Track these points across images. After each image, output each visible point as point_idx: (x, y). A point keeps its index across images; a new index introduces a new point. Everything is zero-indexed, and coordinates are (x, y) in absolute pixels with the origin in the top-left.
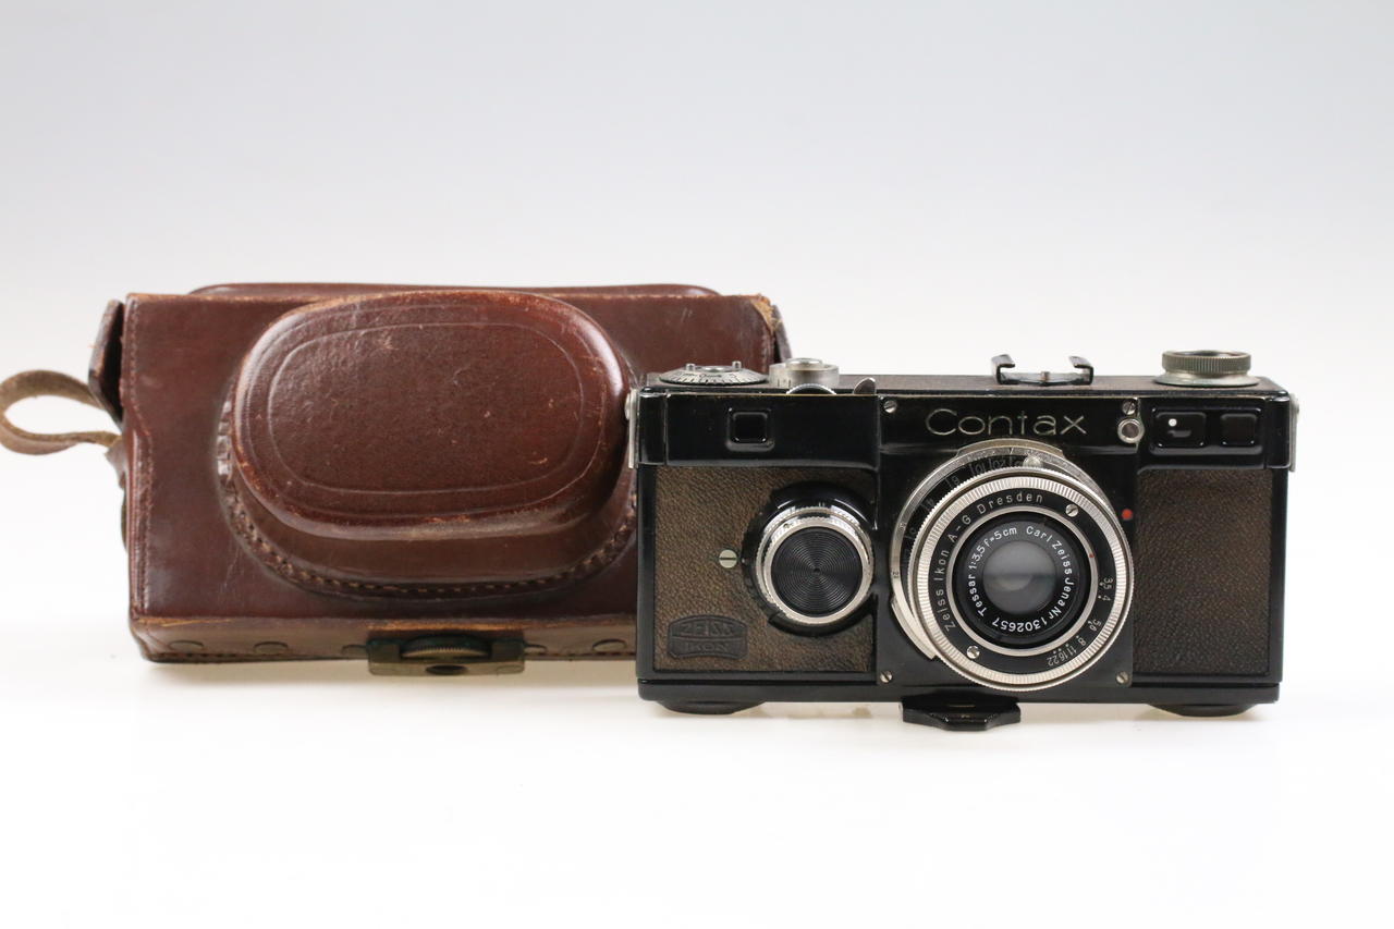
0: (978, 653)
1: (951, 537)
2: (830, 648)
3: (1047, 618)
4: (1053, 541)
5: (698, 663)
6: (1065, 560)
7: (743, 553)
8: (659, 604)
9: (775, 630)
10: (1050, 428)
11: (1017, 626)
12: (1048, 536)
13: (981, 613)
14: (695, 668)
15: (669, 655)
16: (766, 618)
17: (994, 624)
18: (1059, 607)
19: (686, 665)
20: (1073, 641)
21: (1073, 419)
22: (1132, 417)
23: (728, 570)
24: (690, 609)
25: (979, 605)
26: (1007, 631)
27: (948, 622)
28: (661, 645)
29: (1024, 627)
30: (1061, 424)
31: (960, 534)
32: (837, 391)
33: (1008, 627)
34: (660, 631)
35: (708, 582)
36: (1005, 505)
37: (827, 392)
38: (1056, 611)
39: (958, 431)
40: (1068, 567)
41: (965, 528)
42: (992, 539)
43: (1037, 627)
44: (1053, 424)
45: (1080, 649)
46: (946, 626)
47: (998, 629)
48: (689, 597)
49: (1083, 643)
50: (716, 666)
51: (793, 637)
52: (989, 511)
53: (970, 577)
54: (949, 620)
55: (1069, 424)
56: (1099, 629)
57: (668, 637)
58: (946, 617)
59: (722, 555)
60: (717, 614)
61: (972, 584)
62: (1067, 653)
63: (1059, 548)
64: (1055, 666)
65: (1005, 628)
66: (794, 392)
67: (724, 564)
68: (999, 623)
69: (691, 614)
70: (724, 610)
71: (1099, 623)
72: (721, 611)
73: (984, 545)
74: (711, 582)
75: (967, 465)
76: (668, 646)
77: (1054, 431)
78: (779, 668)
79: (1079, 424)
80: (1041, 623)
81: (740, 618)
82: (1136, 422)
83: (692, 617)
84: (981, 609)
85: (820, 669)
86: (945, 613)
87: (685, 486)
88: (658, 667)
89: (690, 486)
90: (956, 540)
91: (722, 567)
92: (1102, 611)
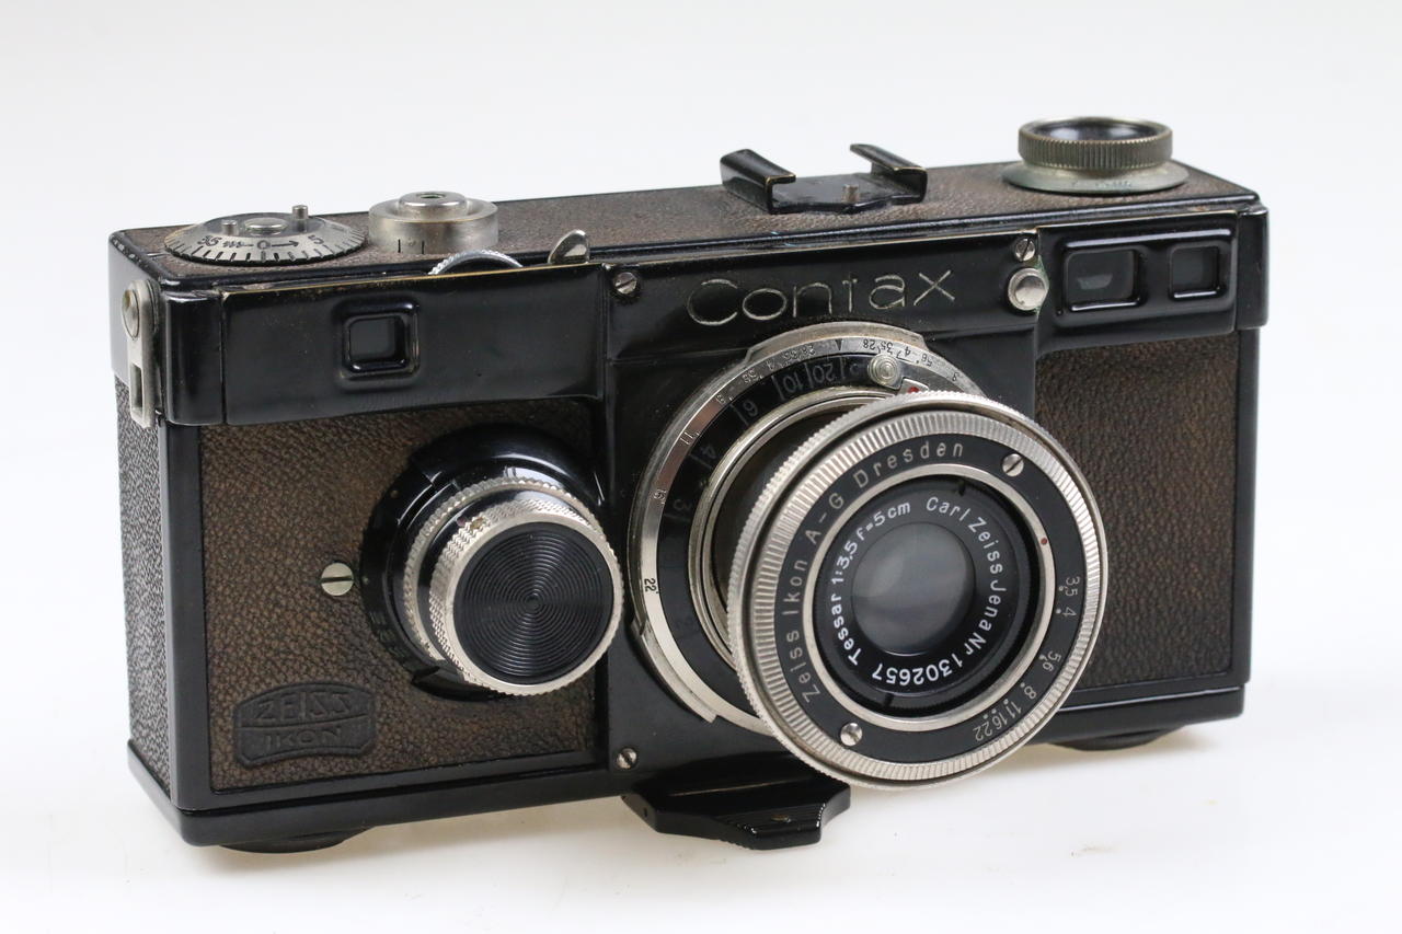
0: (859, 734)
1: (811, 534)
2: (520, 717)
3: (962, 654)
4: (972, 519)
5: (288, 770)
6: (991, 550)
7: (361, 565)
8: (217, 672)
9: (424, 696)
10: (896, 295)
11: (913, 675)
12: (962, 512)
13: (853, 659)
14: (285, 778)
15: (237, 760)
16: (408, 677)
17: (875, 675)
18: (982, 633)
19: (269, 775)
20: (1014, 692)
21: (934, 278)
22: (1031, 264)
23: (335, 599)
24: (272, 676)
25: (849, 645)
26: (897, 687)
27: (808, 687)
28: (223, 745)
29: (924, 674)
30: (914, 287)
31: (824, 528)
32: (525, 259)
33: (898, 679)
34: (220, 722)
35: (303, 624)
36: (903, 466)
37: (505, 265)
38: (977, 641)
39: (741, 315)
40: (997, 562)
41: (834, 515)
42: (869, 527)
43: (946, 672)
44: (901, 290)
45: (1029, 706)
46: (805, 695)
47: (883, 683)
48: (270, 655)
49: (1032, 694)
50: (321, 770)
51: (456, 705)
52: (874, 480)
53: (834, 599)
54: (811, 682)
55: (927, 286)
56: (1060, 667)
57: (235, 733)
58: (804, 679)
59: (327, 573)
60: (320, 678)
61: (837, 609)
62: (1007, 715)
63: (980, 530)
64: (987, 741)
65: (892, 680)
66: (449, 270)
67: (332, 589)
68: (883, 674)
69: (274, 684)
70: (334, 672)
71: (1058, 657)
72: (327, 672)
73: (857, 540)
74: (308, 624)
75: (767, 379)
76: (235, 746)
77: (902, 301)
78: (433, 760)
79: (944, 285)
80: (953, 665)
81: (360, 682)
82: (1036, 272)
83: (277, 689)
84: (852, 652)
85: (504, 754)
86: (801, 671)
87: (255, 455)
88: (219, 784)
89: (264, 454)
90: (819, 539)
91: (329, 597)
92: (1062, 637)
